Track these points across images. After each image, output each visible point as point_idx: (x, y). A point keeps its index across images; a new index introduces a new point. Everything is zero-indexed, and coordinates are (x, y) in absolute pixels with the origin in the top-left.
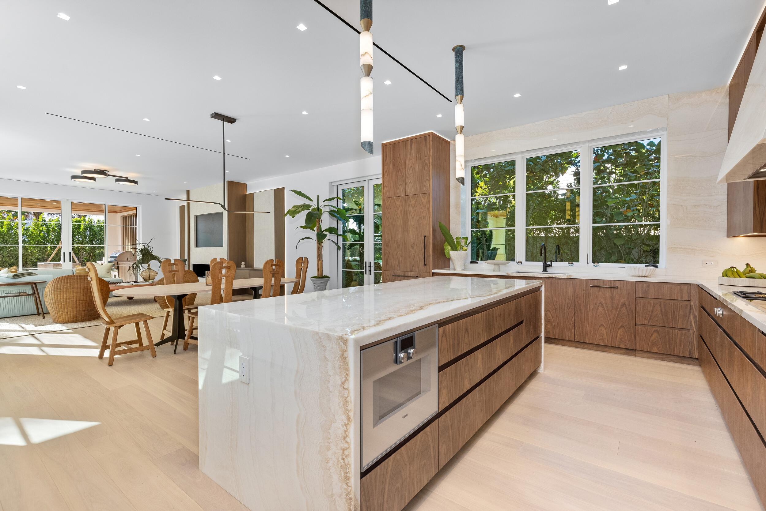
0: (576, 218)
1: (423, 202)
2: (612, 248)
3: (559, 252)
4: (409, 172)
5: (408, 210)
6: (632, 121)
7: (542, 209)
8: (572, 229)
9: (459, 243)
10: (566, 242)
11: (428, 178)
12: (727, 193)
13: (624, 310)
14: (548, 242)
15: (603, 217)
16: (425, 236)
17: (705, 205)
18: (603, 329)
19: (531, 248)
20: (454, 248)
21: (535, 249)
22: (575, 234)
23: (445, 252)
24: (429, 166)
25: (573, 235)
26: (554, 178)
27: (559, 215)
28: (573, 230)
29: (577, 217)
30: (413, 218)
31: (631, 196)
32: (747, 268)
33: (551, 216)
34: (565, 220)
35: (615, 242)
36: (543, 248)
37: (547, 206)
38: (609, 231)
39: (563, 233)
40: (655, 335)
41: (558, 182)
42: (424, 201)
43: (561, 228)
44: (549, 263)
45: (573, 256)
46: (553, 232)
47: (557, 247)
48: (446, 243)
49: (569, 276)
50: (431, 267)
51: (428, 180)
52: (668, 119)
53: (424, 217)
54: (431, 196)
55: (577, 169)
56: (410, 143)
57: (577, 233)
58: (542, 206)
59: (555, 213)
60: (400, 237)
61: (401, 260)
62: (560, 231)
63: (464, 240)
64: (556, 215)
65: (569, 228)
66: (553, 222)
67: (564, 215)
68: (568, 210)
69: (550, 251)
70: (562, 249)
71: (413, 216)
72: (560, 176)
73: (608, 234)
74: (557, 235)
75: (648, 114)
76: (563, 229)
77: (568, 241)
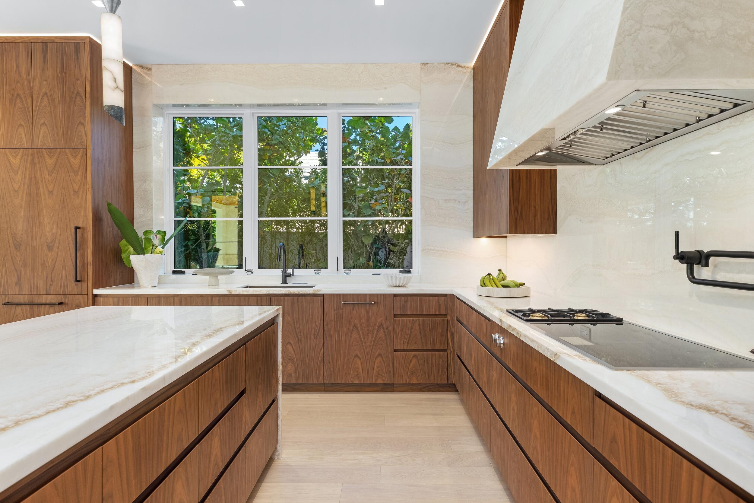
0: (321, 210)
1: (72, 163)
2: (360, 248)
3: (303, 253)
4: (41, 102)
5: (39, 175)
6: (385, 88)
7: (282, 196)
8: (318, 223)
9: (149, 240)
10: (311, 240)
11: (82, 121)
12: (472, 188)
13: (381, 334)
14: (290, 239)
15: (350, 210)
16: (77, 228)
17: (454, 200)
18: (359, 362)
19: (269, 247)
20: (140, 250)
21: (273, 248)
22: (321, 230)
23: (123, 256)
24: (84, 99)
25: (319, 231)
26: (296, 157)
27: (302, 205)
28: (318, 225)
29: (322, 208)
30: (51, 192)
31: (380, 187)
32: (499, 274)
33: (293, 205)
34: (309, 212)
35: (364, 241)
36: (282, 249)
37: (288, 192)
38: (357, 227)
39: (307, 228)
40: (414, 361)
41: (300, 163)
42: (76, 162)
43: (305, 222)
44: (289, 271)
45: (318, 257)
46: (296, 226)
47: (300, 246)
48: (124, 242)
49: (317, 290)
50: (90, 284)
51: (82, 124)
52: (420, 93)
53: (74, 191)
54: (89, 155)
55: (322, 148)
56: (43, 48)
57: (322, 228)
58: (282, 192)
59: (298, 202)
60: (20, 227)
61: (23, 273)
62: (303, 226)
63: (159, 236)
64: (298, 205)
65: (313, 222)
66: (296, 214)
67: (308, 205)
68: (312, 199)
69: (292, 252)
70: (306, 249)
71: (50, 187)
72: (302, 155)
73: (356, 231)
74: (300, 231)
75: (401, 83)
76: (307, 223)
77: (313, 238)
